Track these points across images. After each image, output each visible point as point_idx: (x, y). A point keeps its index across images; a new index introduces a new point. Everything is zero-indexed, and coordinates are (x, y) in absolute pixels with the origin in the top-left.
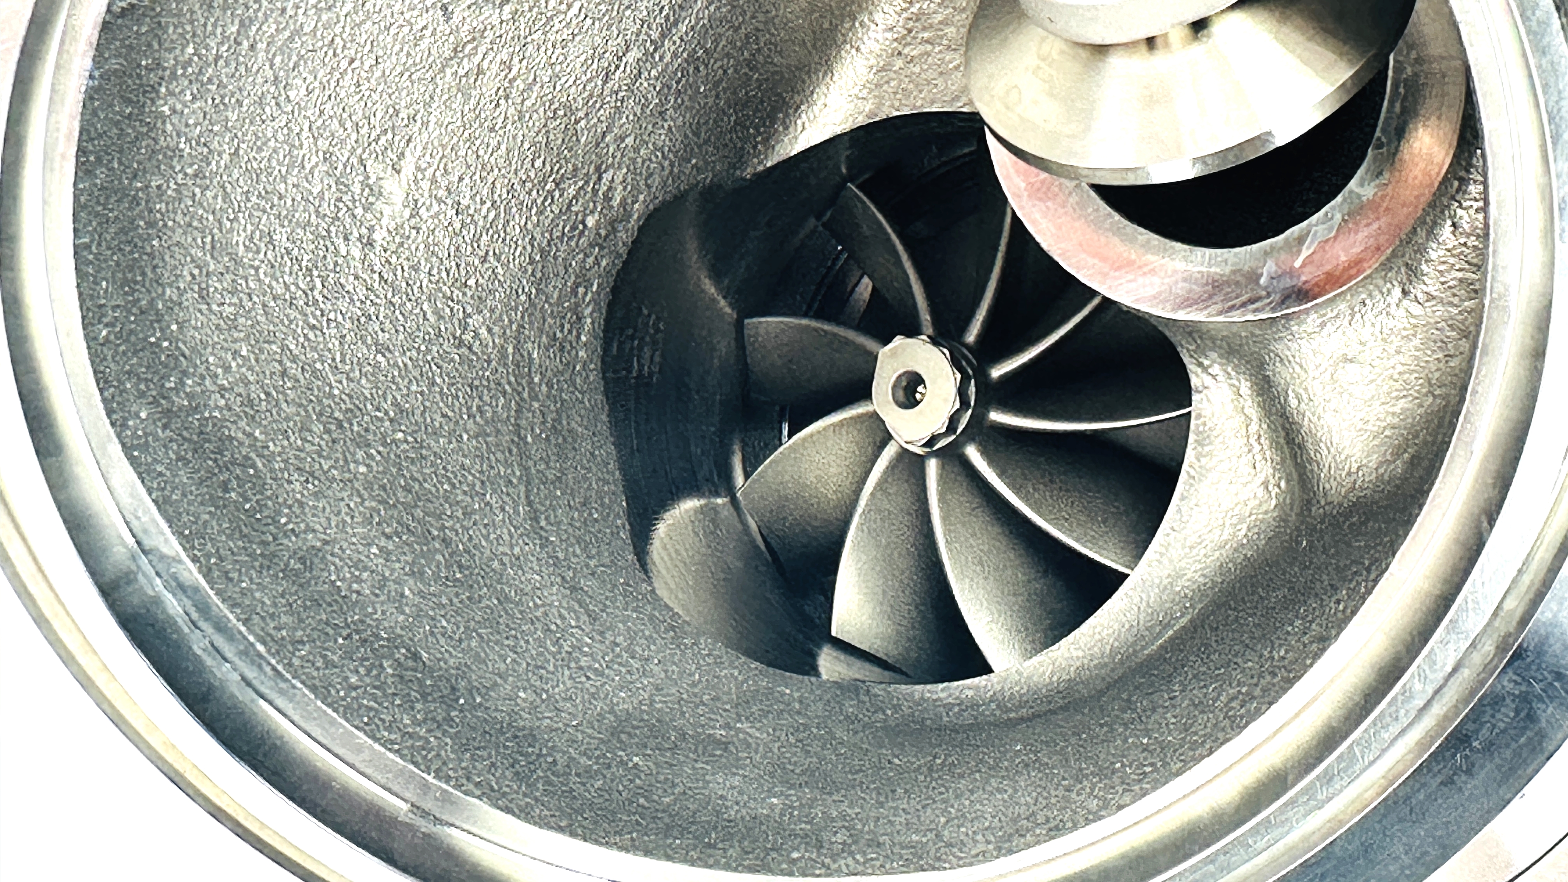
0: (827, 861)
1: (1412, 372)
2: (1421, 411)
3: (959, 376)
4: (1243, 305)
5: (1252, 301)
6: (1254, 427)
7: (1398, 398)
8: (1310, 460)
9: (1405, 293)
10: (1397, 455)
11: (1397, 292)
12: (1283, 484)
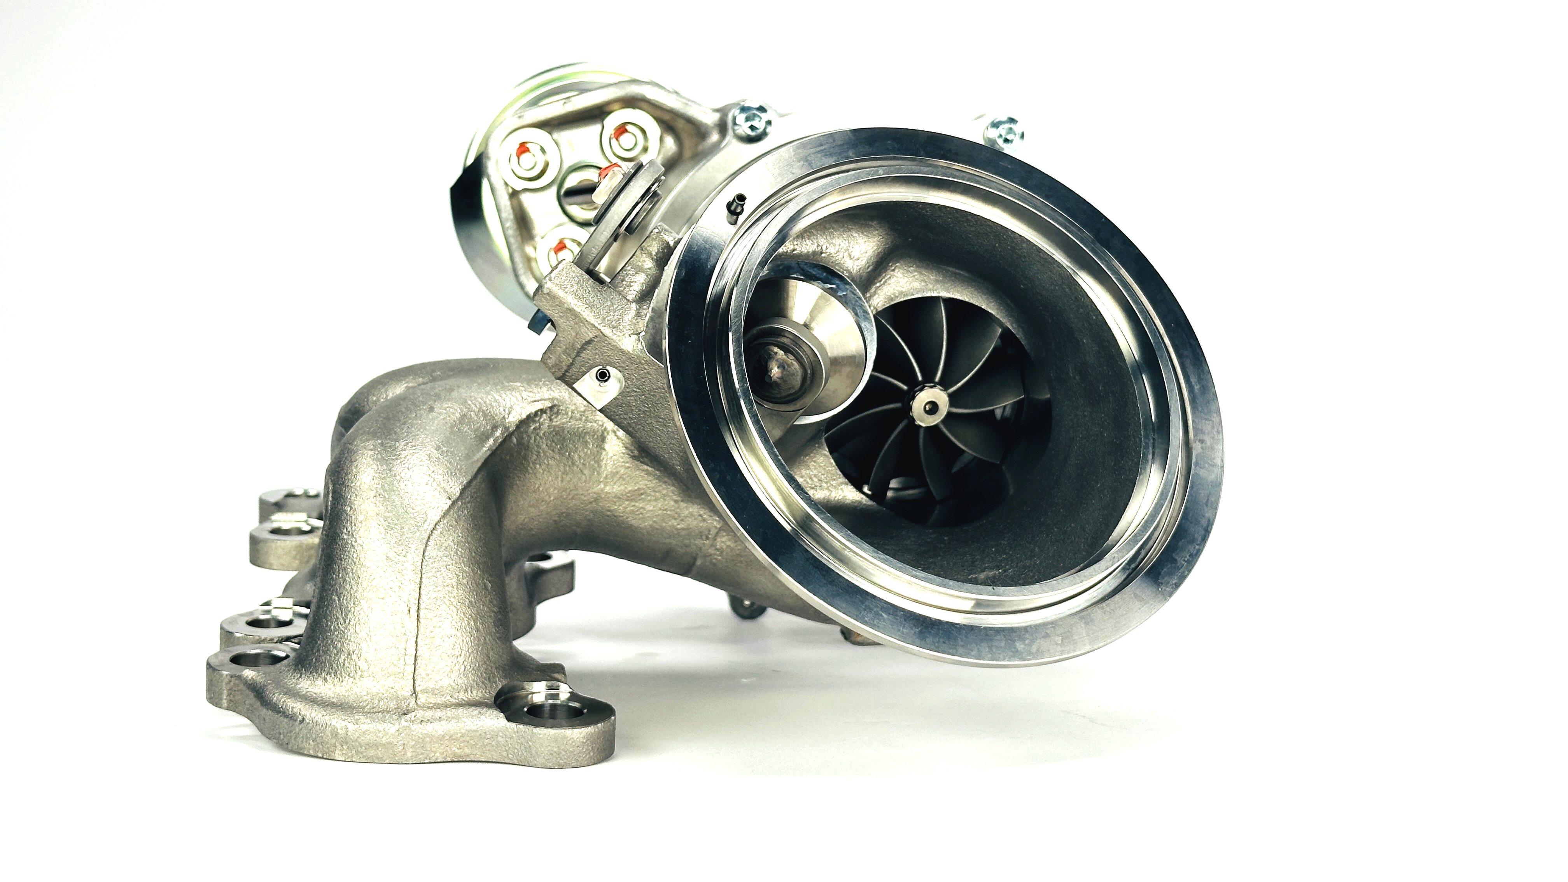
0: (1090, 307)
1: (843, 237)
2: (854, 227)
3: (917, 393)
4: (855, 294)
5: (853, 293)
6: (878, 285)
7: (854, 237)
8: (885, 253)
9: (822, 253)
10: (871, 226)
11: (823, 255)
12: (890, 264)
